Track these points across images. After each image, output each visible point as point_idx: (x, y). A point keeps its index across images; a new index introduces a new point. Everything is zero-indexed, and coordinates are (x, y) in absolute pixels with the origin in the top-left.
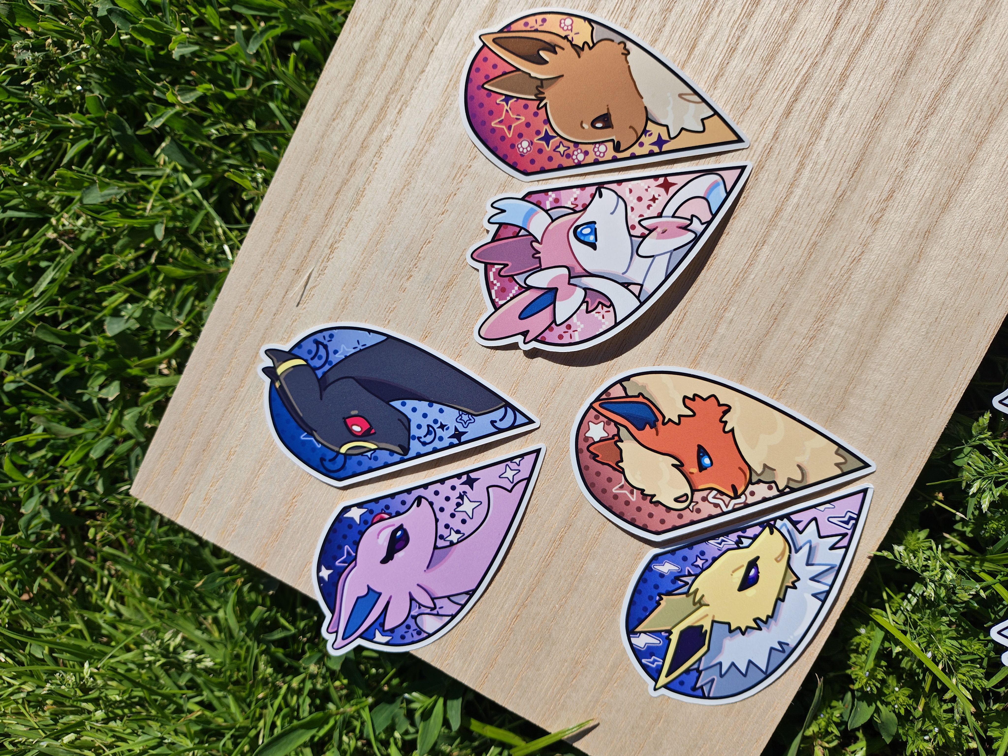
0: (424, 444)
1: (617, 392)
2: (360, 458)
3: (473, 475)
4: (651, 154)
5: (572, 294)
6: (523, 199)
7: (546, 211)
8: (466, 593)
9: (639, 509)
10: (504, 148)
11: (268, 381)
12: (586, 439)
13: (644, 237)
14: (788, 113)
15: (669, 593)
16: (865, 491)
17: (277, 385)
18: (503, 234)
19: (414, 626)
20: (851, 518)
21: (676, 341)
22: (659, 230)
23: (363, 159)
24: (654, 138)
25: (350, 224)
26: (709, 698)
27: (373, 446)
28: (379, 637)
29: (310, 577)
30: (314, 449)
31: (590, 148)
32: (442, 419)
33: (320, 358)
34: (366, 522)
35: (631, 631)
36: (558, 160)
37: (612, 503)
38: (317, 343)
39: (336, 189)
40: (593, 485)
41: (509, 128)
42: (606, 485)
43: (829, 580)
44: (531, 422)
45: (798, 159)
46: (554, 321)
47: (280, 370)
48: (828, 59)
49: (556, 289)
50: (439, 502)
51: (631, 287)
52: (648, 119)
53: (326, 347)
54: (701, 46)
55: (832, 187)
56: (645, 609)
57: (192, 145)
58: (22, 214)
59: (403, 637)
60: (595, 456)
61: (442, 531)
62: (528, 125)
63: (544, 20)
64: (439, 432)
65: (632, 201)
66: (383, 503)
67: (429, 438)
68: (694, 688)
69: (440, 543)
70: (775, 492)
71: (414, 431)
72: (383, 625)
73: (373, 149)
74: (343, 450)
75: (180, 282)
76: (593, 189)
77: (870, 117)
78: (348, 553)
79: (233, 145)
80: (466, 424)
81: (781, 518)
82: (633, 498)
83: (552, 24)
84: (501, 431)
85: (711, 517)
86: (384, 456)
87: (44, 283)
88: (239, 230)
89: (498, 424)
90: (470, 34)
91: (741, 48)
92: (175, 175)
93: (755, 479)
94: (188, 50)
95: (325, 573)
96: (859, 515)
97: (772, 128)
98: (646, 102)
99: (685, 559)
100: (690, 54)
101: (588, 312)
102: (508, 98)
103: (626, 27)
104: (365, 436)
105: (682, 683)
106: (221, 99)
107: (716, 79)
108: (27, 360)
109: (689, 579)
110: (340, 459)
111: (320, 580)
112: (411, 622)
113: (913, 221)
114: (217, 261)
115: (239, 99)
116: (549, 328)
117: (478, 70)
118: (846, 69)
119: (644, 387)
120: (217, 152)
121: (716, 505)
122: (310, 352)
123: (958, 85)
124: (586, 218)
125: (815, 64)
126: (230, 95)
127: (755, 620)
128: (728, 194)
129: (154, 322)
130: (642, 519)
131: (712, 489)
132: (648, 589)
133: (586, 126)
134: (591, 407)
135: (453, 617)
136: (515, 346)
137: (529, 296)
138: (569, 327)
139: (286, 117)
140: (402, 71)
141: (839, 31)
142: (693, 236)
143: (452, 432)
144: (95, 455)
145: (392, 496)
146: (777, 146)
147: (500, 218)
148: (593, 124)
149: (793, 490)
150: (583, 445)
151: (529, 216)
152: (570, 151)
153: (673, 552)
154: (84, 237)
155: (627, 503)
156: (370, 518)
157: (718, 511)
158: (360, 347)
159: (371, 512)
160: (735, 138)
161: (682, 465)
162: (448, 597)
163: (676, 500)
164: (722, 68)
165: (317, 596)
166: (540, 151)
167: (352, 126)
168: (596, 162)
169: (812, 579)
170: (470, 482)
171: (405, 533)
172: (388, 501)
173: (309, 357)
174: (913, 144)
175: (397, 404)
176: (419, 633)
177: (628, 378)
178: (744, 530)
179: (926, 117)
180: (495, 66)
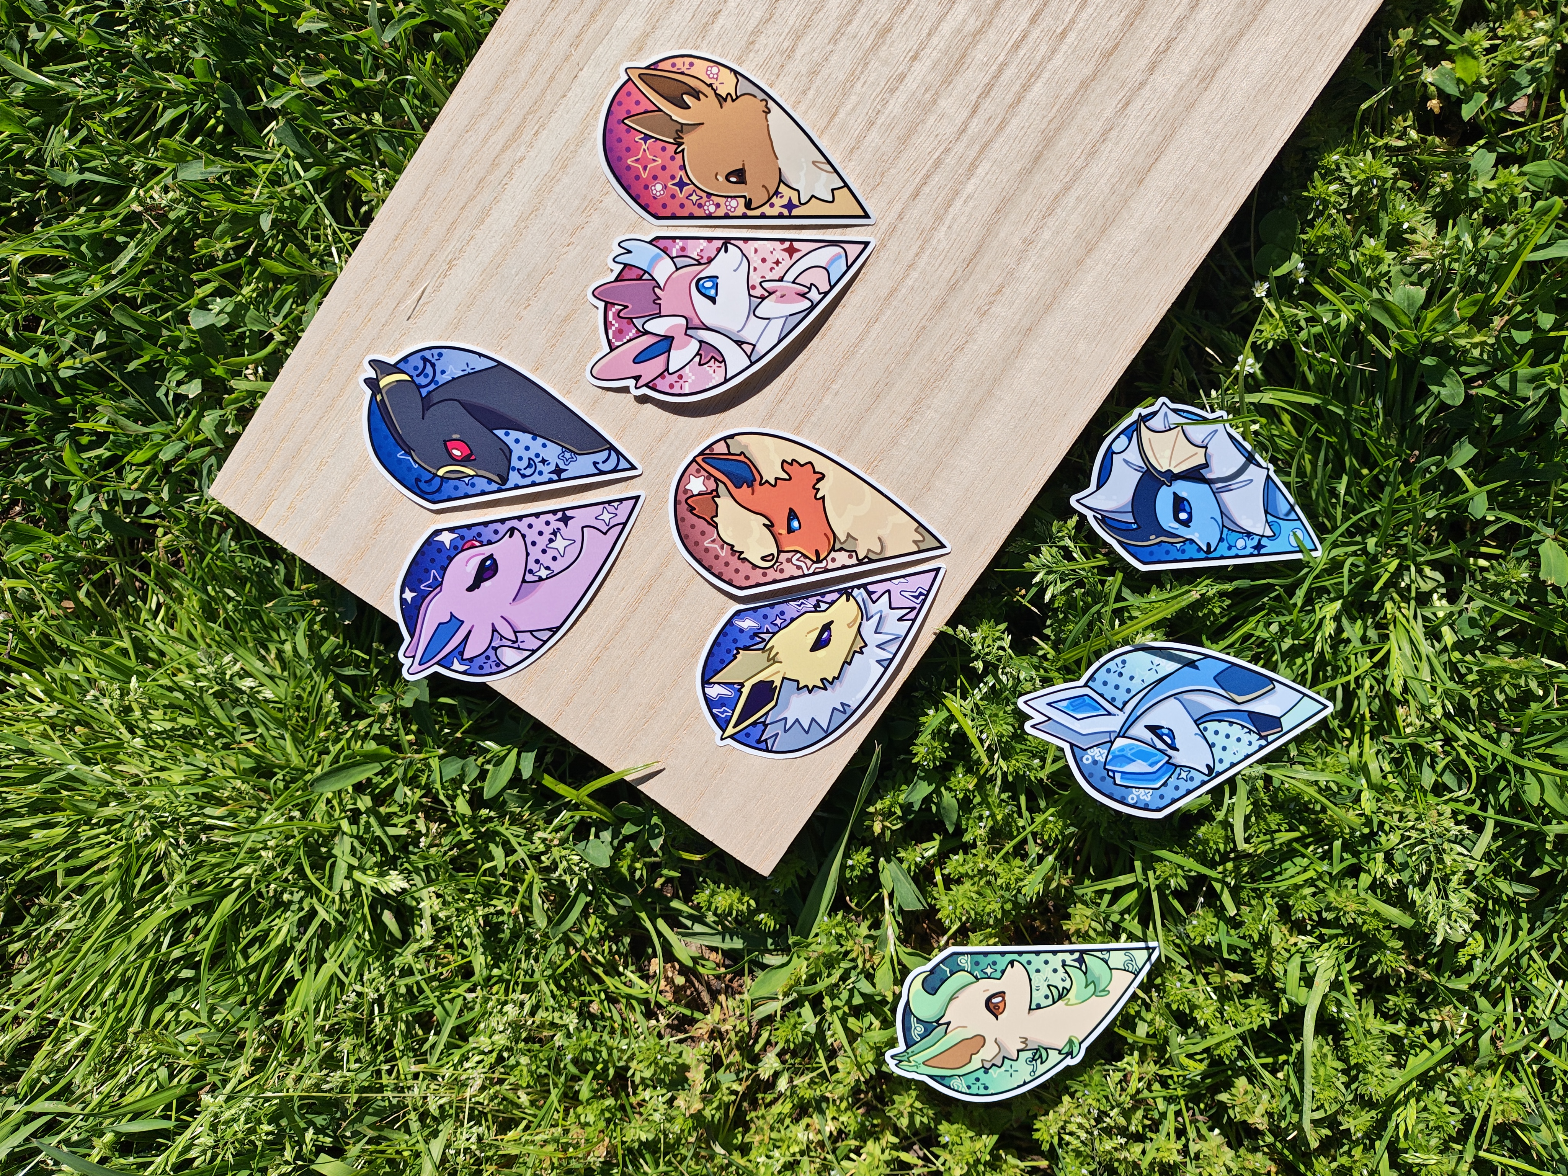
0: (524, 476)
1: (721, 448)
2: (457, 482)
3: (568, 513)
4: (781, 216)
5: (686, 344)
6: (650, 243)
7: (672, 258)
8: (549, 629)
9: (727, 564)
10: (637, 189)
11: (369, 392)
12: (686, 491)
13: (763, 298)
14: (916, 195)
15: (746, 648)
16: (937, 570)
17: (379, 398)
18: (626, 275)
19: (493, 658)
20: (921, 594)
21: (782, 405)
22: (778, 294)
23: (492, 178)
24: (785, 201)
25: (472, 243)
26: (771, 752)
27: (472, 473)
28: (456, 666)
29: (392, 598)
30: (410, 468)
31: (721, 201)
32: (544, 453)
33: (426, 376)
34: (456, 548)
35: (706, 681)
36: (690, 209)
37: (701, 555)
38: (425, 360)
39: (461, 204)
40: (687, 536)
41: (645, 168)
42: (699, 538)
43: (893, 648)
44: (633, 468)
45: (919, 243)
46: (667, 370)
47: (382, 383)
48: (959, 148)
49: (672, 338)
50: (531, 535)
51: (744, 346)
52: (781, 181)
53: (433, 365)
54: (842, 115)
55: (947, 275)
56: (722, 661)
57: (307, 130)
58: (103, 179)
59: (481, 668)
60: (691, 509)
61: (532, 565)
62: (664, 168)
63: (691, 64)
64: (540, 467)
65: (756, 261)
66: (475, 530)
67: (529, 471)
68: (759, 741)
69: (529, 577)
70: (854, 561)
71: (515, 462)
72: (462, 653)
73: (504, 168)
74: (441, 473)
75: (278, 280)
76: (719, 243)
77: (991, 210)
78: (435, 577)
79: (353, 136)
80: (567, 462)
81: (858, 587)
82: (722, 554)
83: (699, 70)
84: (602, 473)
85: (792, 578)
86: (482, 484)
87: (123, 261)
88: (352, 232)
89: (600, 466)
90: (617, 65)
91: (879, 122)
92: (286, 161)
93: (837, 547)
94: (315, 27)
95: (409, 595)
96: (929, 591)
97: (898, 207)
98: (781, 163)
99: (765, 617)
100: (830, 122)
101: (700, 364)
102: (647, 137)
103: (771, 86)
104: (465, 461)
105: (748, 735)
106: (345, 85)
107: (851, 151)
108: (96, 343)
109: (766, 637)
110: (437, 481)
111: (403, 601)
112: (491, 652)
113: (1017, 317)
114: (323, 263)
115: (367, 88)
116: (661, 375)
117: (620, 104)
118: (976, 159)
119: (746, 447)
120: (333, 141)
121: (799, 567)
122: (416, 368)
123: (1078, 190)
124: (709, 271)
125: (947, 150)
126: (357, 83)
127: (822, 680)
128: (849, 267)
129: (247, 319)
130: (728, 574)
131: (797, 552)
132: (727, 642)
133: (721, 178)
134: (694, 460)
135: (534, 652)
136: (626, 390)
137: (645, 341)
138: (681, 377)
139: (415, 114)
140: (543, 92)
141: (975, 120)
142: (809, 304)
143: (552, 467)
144: (165, 456)
145: (486, 524)
146: (900, 226)
147: (626, 259)
148: (727, 179)
149: (871, 561)
150: (682, 497)
151: (654, 261)
152: (702, 201)
153: (755, 609)
154: (172, 216)
155: (717, 557)
156: (460, 543)
157: (800, 573)
158: (469, 370)
159: (462, 537)
160: (862, 213)
161: (773, 525)
162: (531, 632)
163: (763, 558)
164: (859, 141)
165: (399, 619)
166: (673, 196)
167: (485, 140)
168: (727, 217)
169: (878, 646)
170: (565, 520)
171: (495, 562)
172: (481, 529)
173: (414, 373)
174: (1028, 242)
175: (500, 433)
176: (498, 665)
177: (732, 437)
178: (823, 595)
179: (1044, 217)
180: (638, 103)
